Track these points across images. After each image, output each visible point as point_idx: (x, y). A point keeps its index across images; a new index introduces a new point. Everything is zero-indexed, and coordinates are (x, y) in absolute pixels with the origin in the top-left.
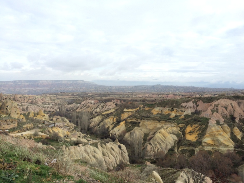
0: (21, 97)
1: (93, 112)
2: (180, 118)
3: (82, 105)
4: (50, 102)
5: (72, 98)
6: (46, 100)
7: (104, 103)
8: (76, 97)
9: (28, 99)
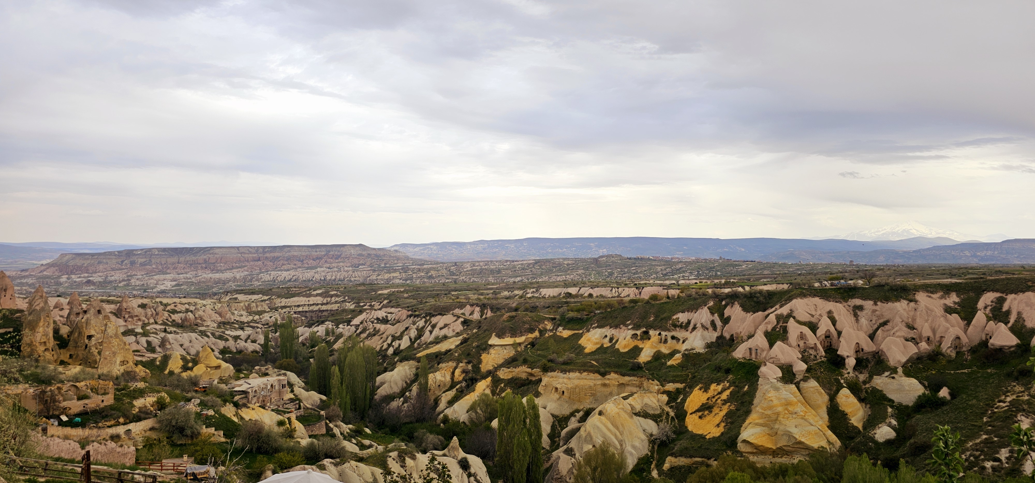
0: (143, 306)
1: (387, 350)
2: (669, 363)
3: (353, 328)
4: (245, 318)
5: (322, 304)
6: (233, 314)
7: (428, 318)
8: (336, 302)
9: (168, 311)
